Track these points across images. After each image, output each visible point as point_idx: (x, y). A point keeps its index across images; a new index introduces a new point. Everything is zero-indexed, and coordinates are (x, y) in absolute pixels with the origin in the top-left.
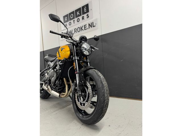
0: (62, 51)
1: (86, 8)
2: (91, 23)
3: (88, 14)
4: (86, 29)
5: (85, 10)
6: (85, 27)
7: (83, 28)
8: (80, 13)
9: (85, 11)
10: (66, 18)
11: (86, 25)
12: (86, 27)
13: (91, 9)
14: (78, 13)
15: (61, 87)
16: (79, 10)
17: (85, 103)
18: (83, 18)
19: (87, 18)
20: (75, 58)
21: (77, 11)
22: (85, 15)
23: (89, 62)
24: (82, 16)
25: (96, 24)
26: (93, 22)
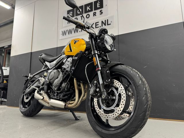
0: (75, 43)
1: (99, 3)
2: (105, 20)
3: (102, 10)
4: (98, 27)
5: (98, 5)
6: (96, 25)
7: (94, 26)
8: (91, 8)
9: (98, 7)
10: (72, 12)
11: (98, 22)
12: (98, 25)
13: (106, 5)
14: (88, 8)
15: (68, 93)
16: (90, 4)
17: (113, 108)
18: (95, 14)
19: (100, 14)
20: (94, 52)
21: (86, 6)
22: (98, 12)
23: (110, 60)
24: (94, 11)
25: (111, 22)
26: (108, 20)
